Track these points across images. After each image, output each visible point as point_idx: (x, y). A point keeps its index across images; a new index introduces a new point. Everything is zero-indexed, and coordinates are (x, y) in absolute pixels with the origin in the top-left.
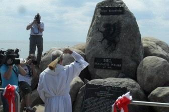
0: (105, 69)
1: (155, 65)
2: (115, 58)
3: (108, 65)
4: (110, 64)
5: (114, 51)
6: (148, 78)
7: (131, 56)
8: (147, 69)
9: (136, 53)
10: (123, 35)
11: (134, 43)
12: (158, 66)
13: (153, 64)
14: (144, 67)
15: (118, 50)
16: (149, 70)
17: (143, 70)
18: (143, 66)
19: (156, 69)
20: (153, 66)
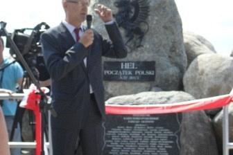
0: (124, 81)
1: (220, 67)
2: (142, 60)
3: (130, 73)
4: (133, 71)
5: (139, 49)
6: (209, 89)
7: (170, 57)
8: (207, 75)
9: (177, 51)
10: (154, 20)
11: (173, 33)
12: (224, 68)
13: (215, 66)
14: (199, 71)
15: (147, 45)
16: (209, 76)
17: (198, 77)
18: (197, 69)
19: (222, 73)
20: (217, 69)
